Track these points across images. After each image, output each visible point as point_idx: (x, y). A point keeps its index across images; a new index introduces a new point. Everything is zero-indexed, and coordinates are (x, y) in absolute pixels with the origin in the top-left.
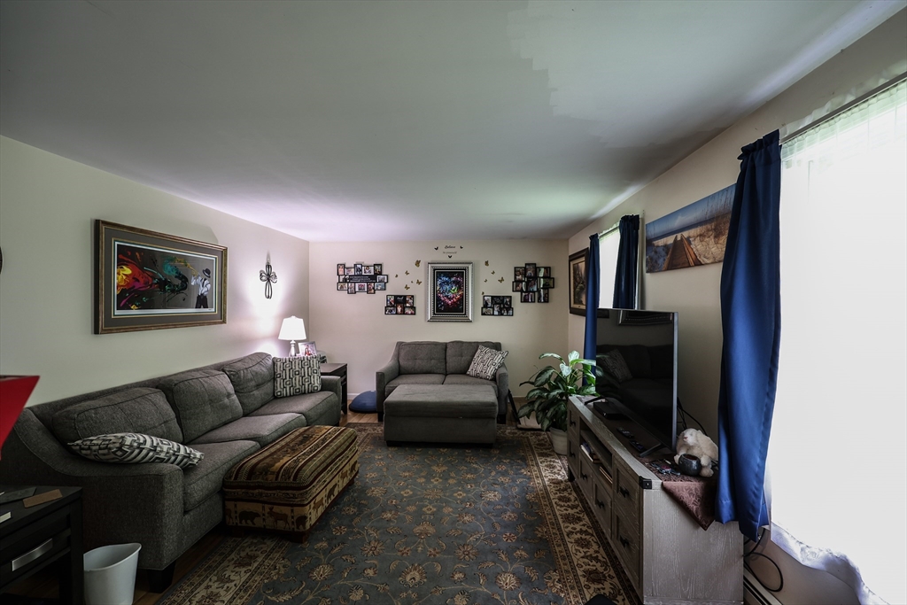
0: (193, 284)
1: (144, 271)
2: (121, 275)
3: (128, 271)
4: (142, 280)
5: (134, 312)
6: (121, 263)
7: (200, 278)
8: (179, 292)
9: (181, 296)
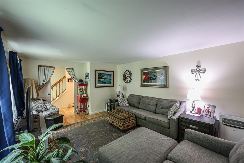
0: (158, 77)
1: (147, 76)
2: (144, 77)
3: (144, 76)
4: (147, 78)
5: (146, 83)
6: (143, 75)
7: (160, 76)
8: (154, 79)
9: (155, 80)
